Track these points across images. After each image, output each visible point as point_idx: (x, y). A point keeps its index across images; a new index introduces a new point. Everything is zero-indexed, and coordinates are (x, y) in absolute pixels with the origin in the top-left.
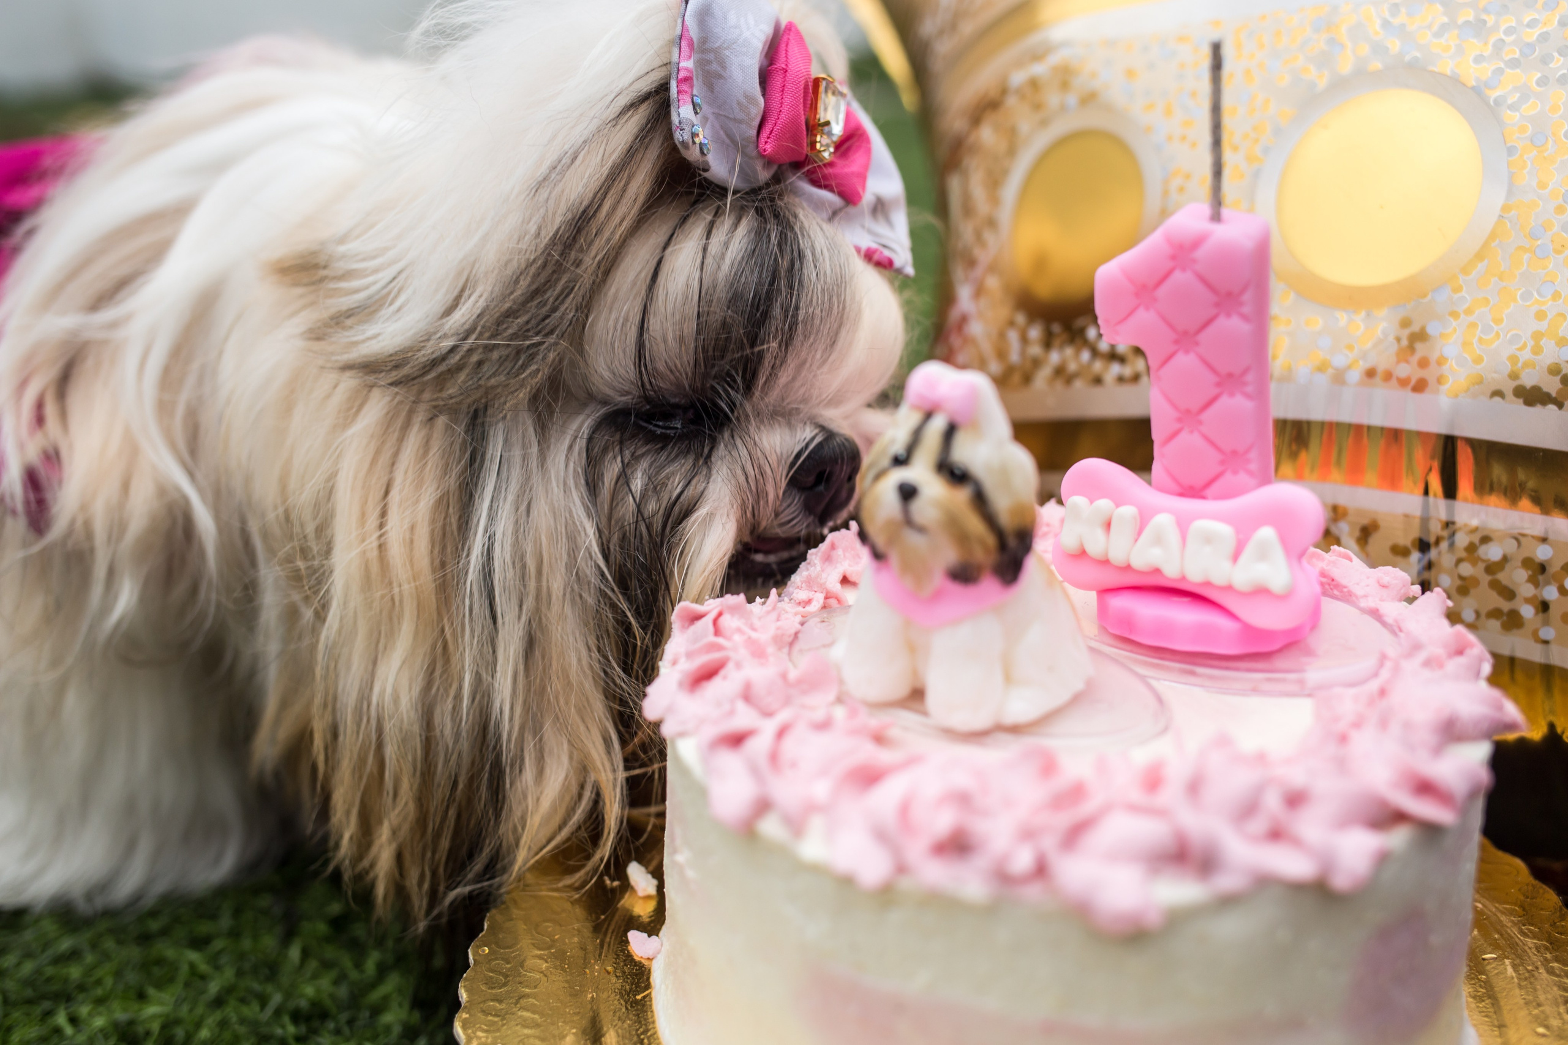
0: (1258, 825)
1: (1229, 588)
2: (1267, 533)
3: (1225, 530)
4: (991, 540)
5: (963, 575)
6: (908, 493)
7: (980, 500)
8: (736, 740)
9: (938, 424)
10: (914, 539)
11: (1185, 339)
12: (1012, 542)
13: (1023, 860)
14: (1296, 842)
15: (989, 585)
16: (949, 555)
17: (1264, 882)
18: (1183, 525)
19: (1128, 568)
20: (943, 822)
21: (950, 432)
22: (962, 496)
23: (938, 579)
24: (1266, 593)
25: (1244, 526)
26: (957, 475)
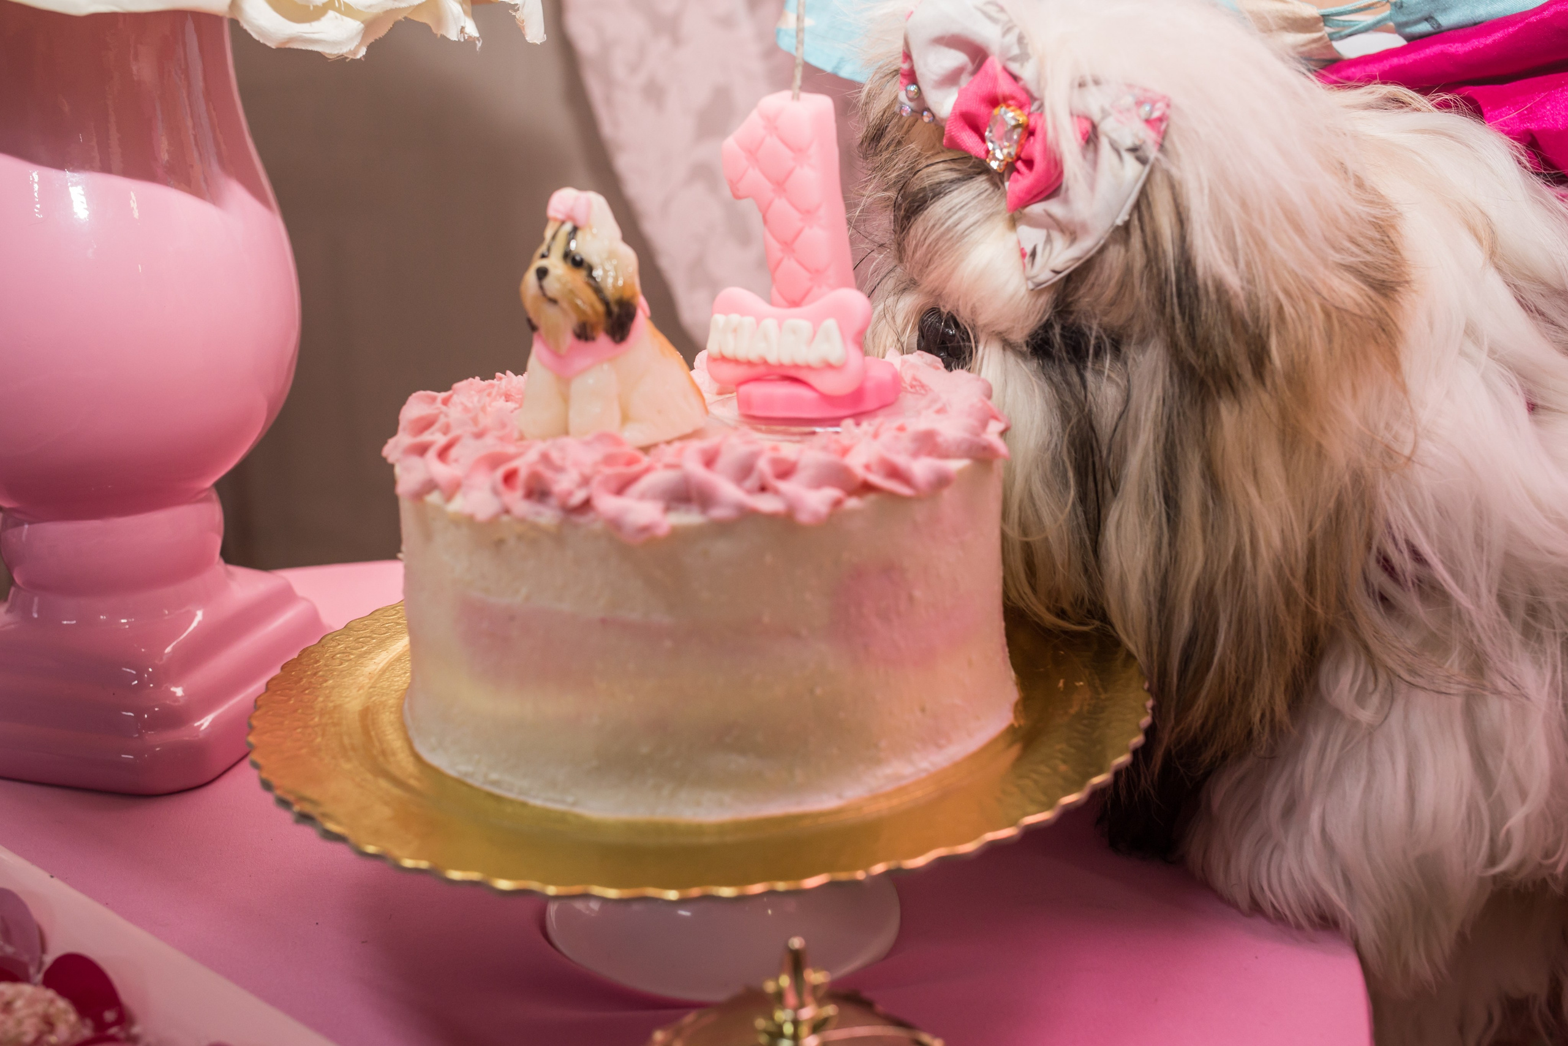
0: (752, 482)
1: (808, 367)
2: (831, 324)
3: (805, 325)
4: (600, 308)
5: (584, 333)
6: (542, 274)
7: (592, 280)
9: (568, 227)
10: (551, 311)
12: (615, 309)
14: (776, 492)
15: (603, 340)
16: (572, 321)
17: (747, 515)
18: (781, 326)
21: (575, 229)
22: (580, 276)
23: (569, 339)
24: (830, 366)
25: (817, 322)
26: (576, 262)
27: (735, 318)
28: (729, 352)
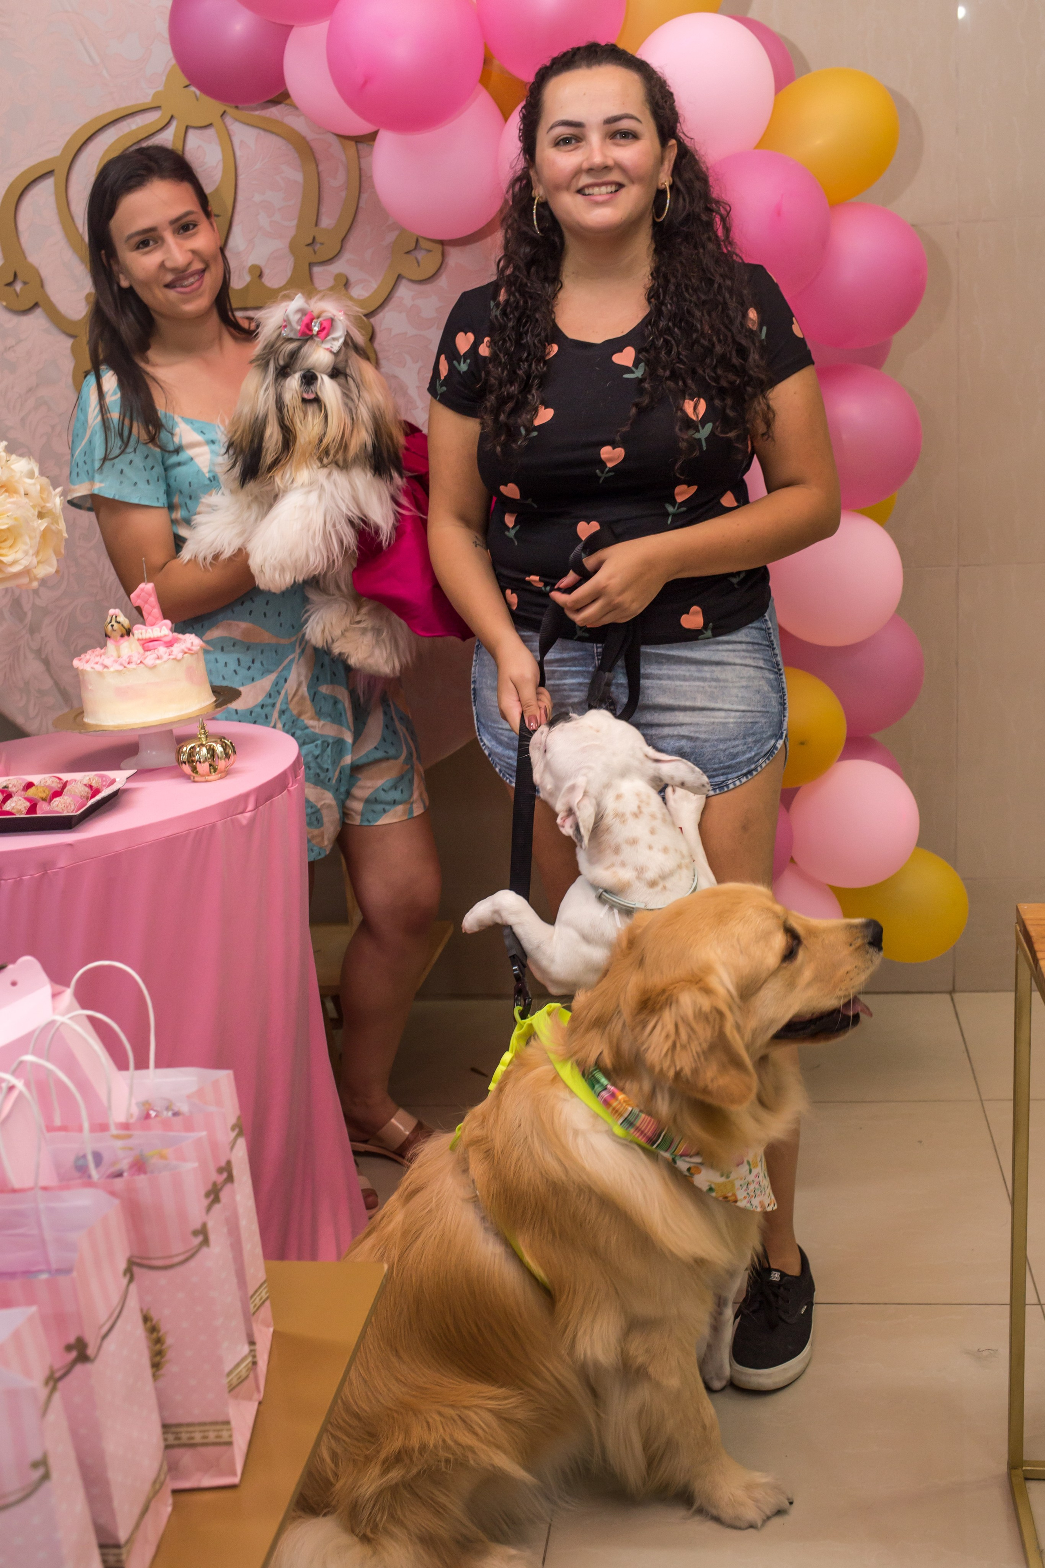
1: (161, 637)
2: (164, 627)
3: (158, 629)
5: (122, 636)
6: (112, 626)
7: (122, 625)
8: (97, 663)
9: (114, 617)
11: (146, 602)
13: (139, 662)
15: (126, 637)
16: (120, 634)
18: (152, 630)
19: (146, 639)
20: (127, 660)
23: (119, 638)
24: (165, 636)
25: (161, 628)
26: (119, 623)
27: (140, 631)
28: (140, 637)
